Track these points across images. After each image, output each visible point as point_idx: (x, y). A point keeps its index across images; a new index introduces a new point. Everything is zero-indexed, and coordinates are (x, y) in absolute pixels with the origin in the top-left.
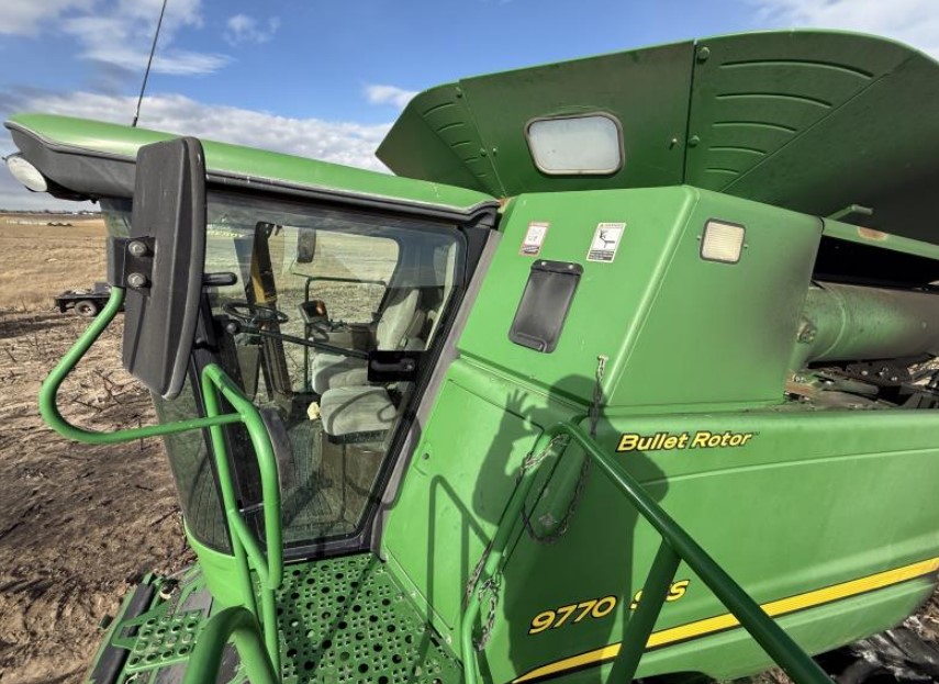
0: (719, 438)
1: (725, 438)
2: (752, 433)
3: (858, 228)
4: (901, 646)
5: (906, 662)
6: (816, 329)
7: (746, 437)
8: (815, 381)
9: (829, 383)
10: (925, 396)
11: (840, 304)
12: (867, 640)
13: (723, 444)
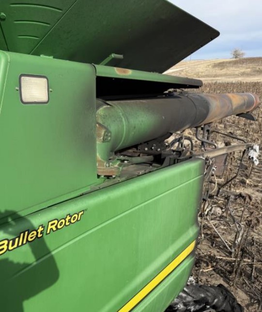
0: (63, 221)
1: (67, 219)
2: (83, 211)
3: (115, 68)
4: (191, 295)
5: (194, 301)
6: (110, 132)
7: (80, 214)
8: (119, 162)
9: (126, 162)
10: (171, 157)
11: (121, 114)
12: (177, 298)
13: (67, 224)
